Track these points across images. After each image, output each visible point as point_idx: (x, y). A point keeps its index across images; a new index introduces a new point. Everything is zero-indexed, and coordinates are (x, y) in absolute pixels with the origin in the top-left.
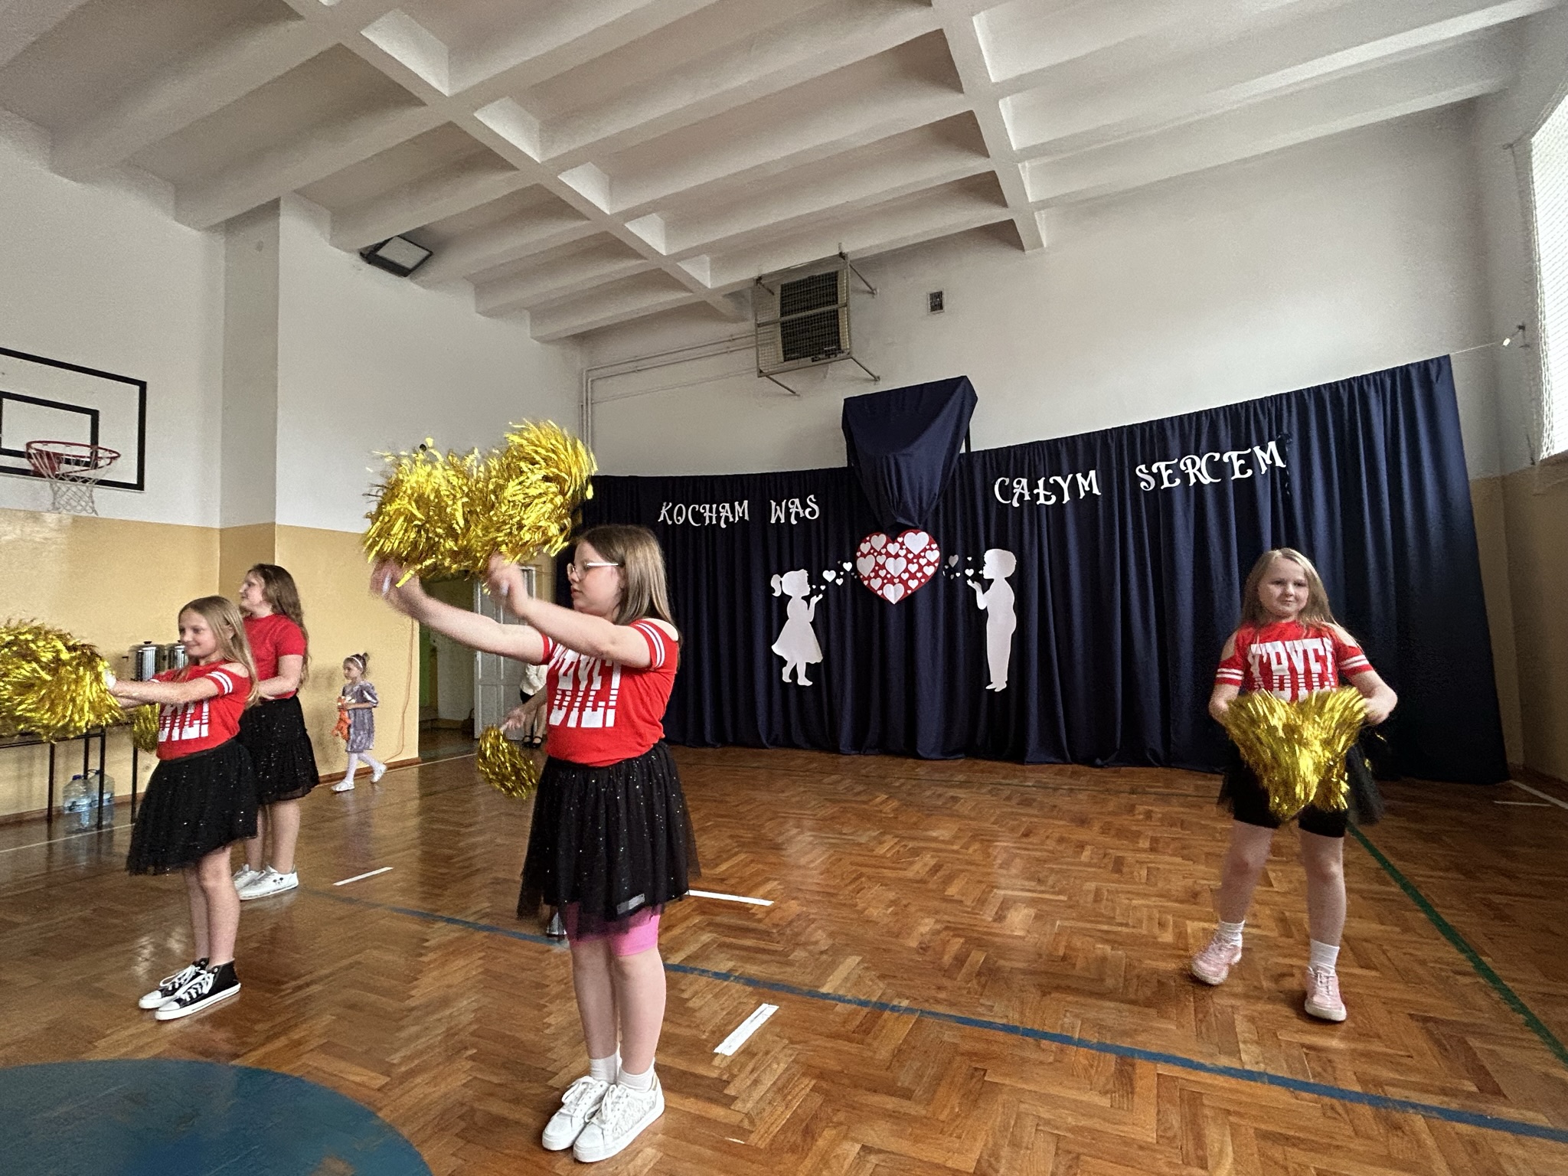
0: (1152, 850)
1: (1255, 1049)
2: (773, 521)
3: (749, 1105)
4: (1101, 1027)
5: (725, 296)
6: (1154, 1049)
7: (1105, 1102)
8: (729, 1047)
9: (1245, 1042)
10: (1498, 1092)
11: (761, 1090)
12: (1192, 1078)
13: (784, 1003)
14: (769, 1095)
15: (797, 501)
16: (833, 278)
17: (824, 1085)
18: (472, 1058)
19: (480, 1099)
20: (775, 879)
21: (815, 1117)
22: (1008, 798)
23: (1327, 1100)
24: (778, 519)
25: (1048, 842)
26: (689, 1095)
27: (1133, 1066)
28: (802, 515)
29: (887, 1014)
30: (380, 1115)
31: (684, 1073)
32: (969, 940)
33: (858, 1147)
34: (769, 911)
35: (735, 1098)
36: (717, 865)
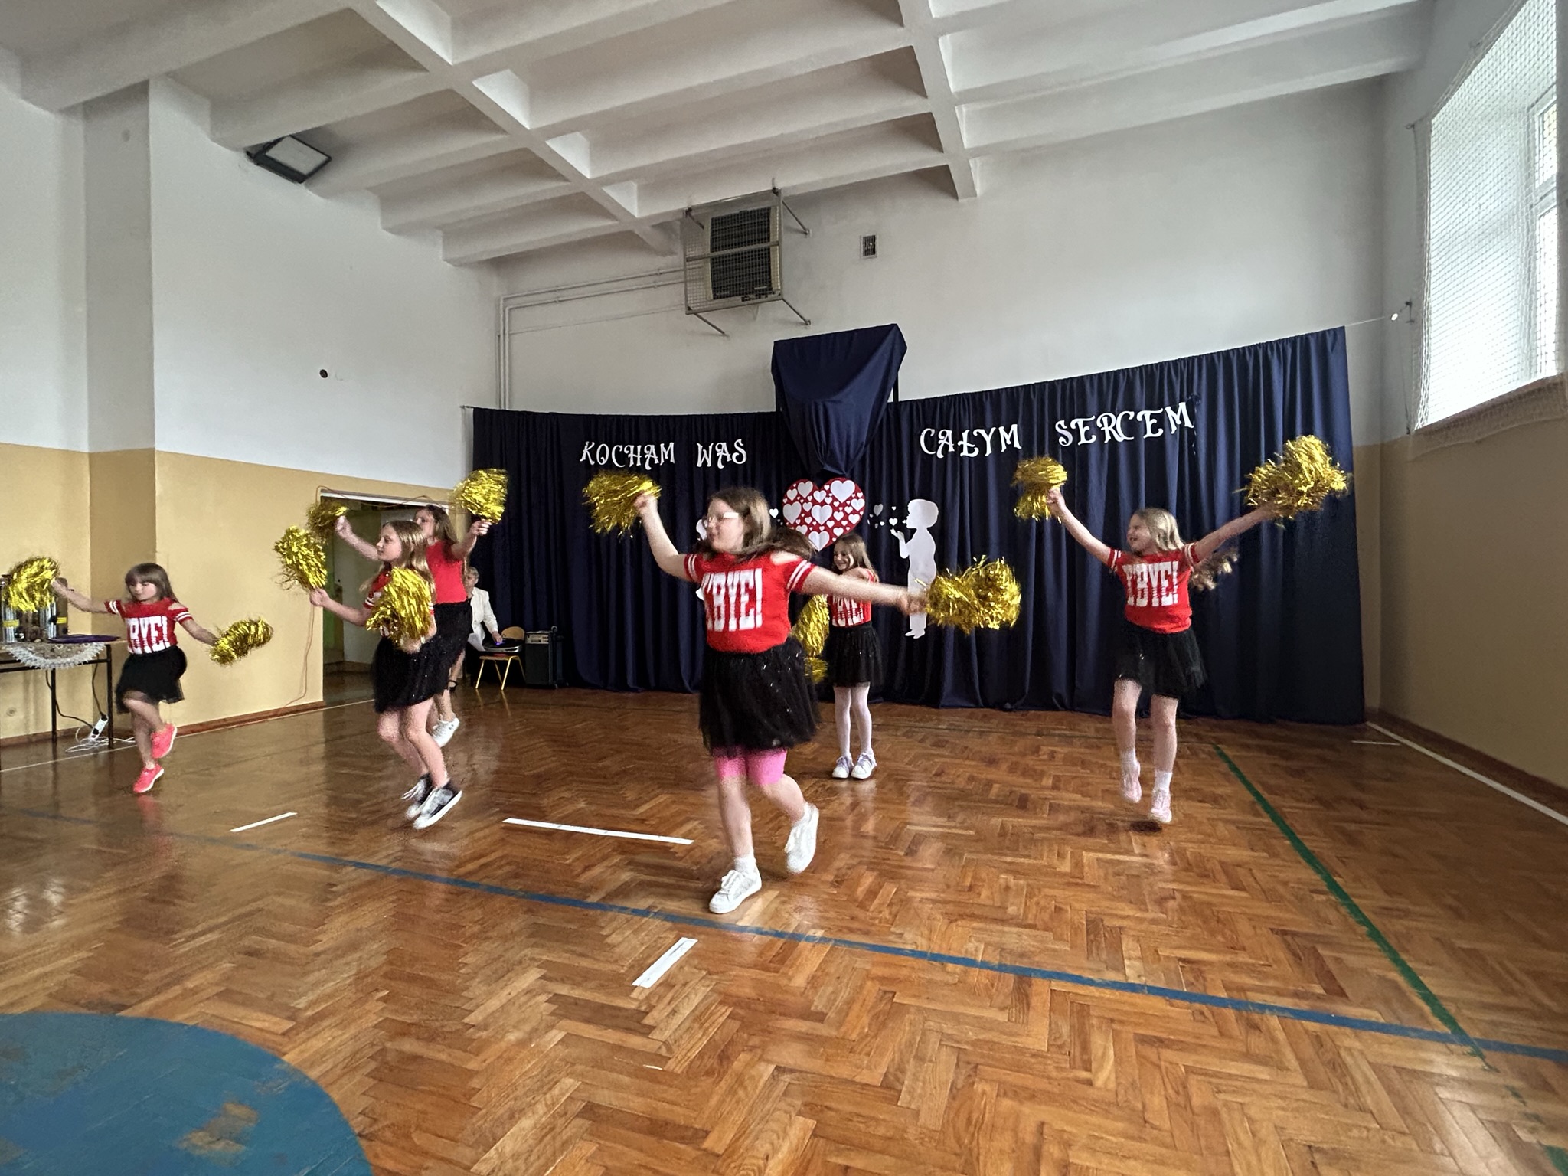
0: (1055, 787)
1: (1137, 964)
2: (699, 464)
3: (667, 1033)
4: (1003, 950)
5: (653, 226)
6: (1049, 969)
7: (1003, 1017)
8: (648, 980)
9: (1129, 959)
10: (1342, 994)
11: (678, 1019)
12: (1081, 992)
13: (703, 937)
14: (687, 1024)
15: (724, 445)
16: (766, 214)
17: (741, 1012)
18: (384, 999)
19: (391, 1038)
20: (697, 819)
21: (731, 1042)
22: (922, 741)
23: (1197, 1006)
24: (705, 463)
25: (960, 779)
26: (607, 1027)
27: (1030, 985)
28: (729, 459)
29: (802, 944)
30: (286, 1058)
31: (603, 1006)
32: (881, 874)
33: (772, 1068)
34: (690, 849)
35: (652, 1028)
36: (637, 807)
